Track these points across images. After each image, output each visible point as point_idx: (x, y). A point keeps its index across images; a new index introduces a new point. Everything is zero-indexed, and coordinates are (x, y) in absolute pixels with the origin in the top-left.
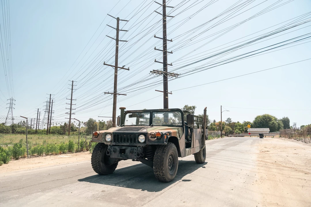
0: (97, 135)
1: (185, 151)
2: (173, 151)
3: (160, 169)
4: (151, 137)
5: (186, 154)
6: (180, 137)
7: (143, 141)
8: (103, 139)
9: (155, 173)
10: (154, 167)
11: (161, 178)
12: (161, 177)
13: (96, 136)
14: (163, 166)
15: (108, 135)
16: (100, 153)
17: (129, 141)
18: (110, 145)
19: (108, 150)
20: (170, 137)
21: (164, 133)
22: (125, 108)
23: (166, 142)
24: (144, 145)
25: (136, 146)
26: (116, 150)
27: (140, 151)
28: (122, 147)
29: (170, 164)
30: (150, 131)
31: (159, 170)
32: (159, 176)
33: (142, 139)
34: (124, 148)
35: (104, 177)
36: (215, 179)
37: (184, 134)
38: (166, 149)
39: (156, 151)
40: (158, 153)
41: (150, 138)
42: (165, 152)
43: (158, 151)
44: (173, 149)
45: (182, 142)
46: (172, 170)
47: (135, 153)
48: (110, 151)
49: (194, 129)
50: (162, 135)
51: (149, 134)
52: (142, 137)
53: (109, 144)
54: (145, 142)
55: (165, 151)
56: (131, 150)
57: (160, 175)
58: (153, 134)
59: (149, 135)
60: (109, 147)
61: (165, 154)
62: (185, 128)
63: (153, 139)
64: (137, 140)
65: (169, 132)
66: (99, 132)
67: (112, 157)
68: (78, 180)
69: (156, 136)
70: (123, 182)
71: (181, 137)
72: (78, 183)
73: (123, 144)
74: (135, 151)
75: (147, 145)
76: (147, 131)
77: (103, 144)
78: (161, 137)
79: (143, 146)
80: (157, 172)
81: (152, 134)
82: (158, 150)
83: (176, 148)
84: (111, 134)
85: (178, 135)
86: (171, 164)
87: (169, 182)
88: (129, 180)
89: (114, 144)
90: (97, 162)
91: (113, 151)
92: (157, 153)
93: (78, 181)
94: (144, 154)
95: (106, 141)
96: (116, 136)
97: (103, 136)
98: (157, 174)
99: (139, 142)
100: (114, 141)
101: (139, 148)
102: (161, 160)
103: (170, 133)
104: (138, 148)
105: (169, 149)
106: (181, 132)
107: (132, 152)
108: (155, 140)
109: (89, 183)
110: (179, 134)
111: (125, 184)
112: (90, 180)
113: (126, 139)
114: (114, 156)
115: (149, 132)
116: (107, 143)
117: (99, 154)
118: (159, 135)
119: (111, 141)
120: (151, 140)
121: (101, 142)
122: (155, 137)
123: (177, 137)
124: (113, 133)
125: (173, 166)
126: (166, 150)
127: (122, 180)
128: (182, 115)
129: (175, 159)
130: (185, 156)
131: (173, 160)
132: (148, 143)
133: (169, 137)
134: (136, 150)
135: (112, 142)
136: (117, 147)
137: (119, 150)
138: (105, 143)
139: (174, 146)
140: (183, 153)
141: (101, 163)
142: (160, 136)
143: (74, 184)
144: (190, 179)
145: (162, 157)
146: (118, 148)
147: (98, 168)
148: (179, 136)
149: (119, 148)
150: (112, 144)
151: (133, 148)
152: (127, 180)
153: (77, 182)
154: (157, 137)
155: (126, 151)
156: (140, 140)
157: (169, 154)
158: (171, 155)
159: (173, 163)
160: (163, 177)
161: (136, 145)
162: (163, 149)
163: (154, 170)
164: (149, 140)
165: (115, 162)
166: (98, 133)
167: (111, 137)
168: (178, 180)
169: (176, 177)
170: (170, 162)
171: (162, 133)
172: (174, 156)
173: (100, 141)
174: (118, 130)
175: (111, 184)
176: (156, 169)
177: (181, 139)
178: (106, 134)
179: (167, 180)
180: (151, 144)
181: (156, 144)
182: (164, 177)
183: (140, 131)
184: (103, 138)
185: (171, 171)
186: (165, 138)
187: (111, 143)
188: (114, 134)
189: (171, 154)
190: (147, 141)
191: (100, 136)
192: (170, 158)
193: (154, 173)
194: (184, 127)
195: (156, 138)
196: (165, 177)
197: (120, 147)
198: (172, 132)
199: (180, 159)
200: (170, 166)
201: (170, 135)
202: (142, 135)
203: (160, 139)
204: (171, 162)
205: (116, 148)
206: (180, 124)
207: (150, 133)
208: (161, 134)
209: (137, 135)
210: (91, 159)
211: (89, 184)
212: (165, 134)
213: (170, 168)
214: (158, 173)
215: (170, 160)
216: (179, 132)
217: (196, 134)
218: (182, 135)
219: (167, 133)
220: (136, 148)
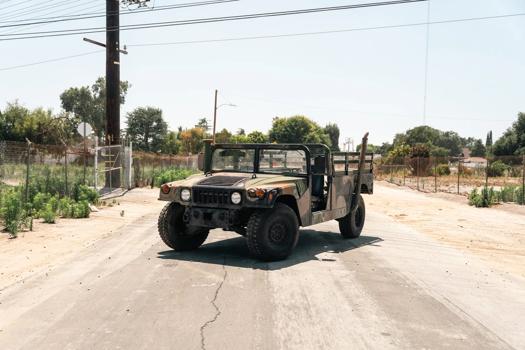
0: (168, 190)
1: (311, 216)
4: (250, 196)
5: (314, 222)
6: (299, 195)
7: (238, 201)
8: (178, 197)
13: (165, 191)
15: (185, 190)
17: (218, 202)
18: (188, 206)
19: (185, 213)
20: (279, 197)
21: (268, 191)
22: (211, 142)
23: (272, 204)
24: (239, 208)
25: (228, 209)
26: (198, 213)
27: (233, 217)
28: (207, 210)
30: (248, 187)
33: (236, 198)
34: (209, 211)
37: (308, 189)
41: (248, 198)
45: (305, 202)
47: (227, 219)
48: (189, 216)
49: (333, 178)
50: (266, 194)
51: (246, 191)
52: (236, 195)
53: (187, 204)
54: (240, 203)
56: (220, 214)
58: (253, 191)
59: (247, 193)
60: (187, 210)
62: (311, 180)
63: (253, 200)
64: (229, 200)
66: (171, 185)
67: (192, 225)
69: (257, 195)
71: (301, 194)
73: (209, 206)
74: (226, 216)
75: (244, 208)
76: (244, 186)
77: (178, 204)
78: (264, 197)
79: (237, 208)
81: (252, 192)
84: (190, 189)
85: (295, 191)
89: (195, 205)
91: (193, 215)
95: (181, 199)
96: (196, 191)
97: (177, 192)
99: (232, 203)
100: (195, 201)
101: (232, 212)
103: (278, 190)
104: (230, 212)
106: (302, 187)
107: (222, 218)
108: (256, 201)
110: (298, 190)
113: (213, 199)
115: (247, 189)
116: (183, 203)
118: (262, 193)
119: (190, 200)
120: (249, 201)
121: (175, 200)
122: (256, 197)
123: (294, 195)
124: (193, 187)
128: (308, 156)
130: (310, 224)
132: (245, 205)
133: (277, 196)
134: (227, 214)
135: (192, 202)
136: (199, 210)
137: (202, 214)
138: (181, 203)
140: (305, 219)
142: (263, 195)
146: (201, 212)
148: (299, 193)
149: (202, 210)
150: (191, 205)
151: (223, 211)
155: (213, 215)
156: (233, 201)
161: (227, 207)
164: (247, 201)
166: (170, 186)
167: (189, 194)
171: (266, 190)
172: (287, 223)
173: (173, 199)
174: (200, 183)
177: (302, 198)
178: (182, 189)
180: (249, 207)
181: (257, 206)
183: (234, 186)
184: (177, 194)
186: (271, 198)
187: (190, 204)
188: (194, 189)
189: (281, 220)
190: (243, 202)
191: (173, 193)
194: (310, 176)
197: (204, 209)
198: (283, 188)
199: (301, 228)
201: (278, 193)
202: (236, 193)
203: (263, 200)
205: (197, 212)
206: (303, 172)
207: (249, 190)
208: (265, 192)
209: (229, 191)
212: (271, 192)
216: (298, 186)
217: (338, 186)
218: (304, 191)
219: (274, 189)
220: (227, 212)
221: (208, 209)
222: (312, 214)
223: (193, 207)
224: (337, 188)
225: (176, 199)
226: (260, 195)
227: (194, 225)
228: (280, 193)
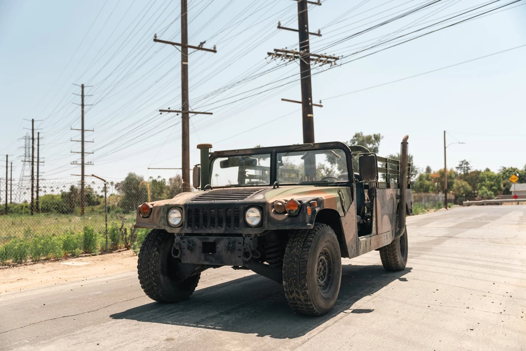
0: (148, 211)
1: (358, 243)
2: (328, 244)
3: (300, 286)
4: (275, 212)
5: (361, 250)
6: (344, 211)
7: (256, 222)
8: (163, 221)
9: (288, 295)
10: (284, 282)
11: (301, 307)
12: (302, 305)
13: (144, 213)
14: (306, 280)
15: (174, 211)
16: (157, 253)
17: (224, 224)
18: (179, 234)
19: (174, 245)
20: (320, 212)
21: (305, 202)
22: (210, 146)
23: (311, 222)
24: (258, 232)
25: (241, 235)
26: (194, 244)
27: (250, 246)
28: (208, 239)
29: (322, 274)
30: (271, 199)
31: (298, 288)
32: (296, 304)
33: (253, 217)
34: (212, 239)
35: (169, 308)
36: (431, 307)
37: (353, 203)
38: (311, 239)
39: (288, 245)
40: (292, 250)
41: (272, 215)
42: (309, 247)
43: (292, 244)
44: (327, 238)
45: (350, 222)
46: (328, 289)
47: (240, 250)
48: (181, 249)
49: (378, 190)
50: (302, 206)
51: (269, 204)
52: (253, 212)
53: (177, 231)
54: (260, 225)
55: (309, 244)
56: (229, 244)
57: (300, 300)
58: (280, 204)
59: (270, 207)
60: (177, 239)
61: (309, 252)
62: (355, 189)
63: (281, 218)
64: (241, 221)
65: (316, 199)
66: (152, 205)
67: (186, 262)
68: (111, 316)
69: (287, 210)
70: (213, 317)
71: (346, 210)
72: (110, 322)
73: (210, 232)
74: (238, 246)
75: (265, 231)
76: (264, 198)
77: (164, 231)
78: (299, 212)
79: (256, 233)
80: (292, 293)
81: (278, 205)
82: (293, 242)
83: (335, 236)
84: (181, 208)
85: (339, 205)
86: (324, 274)
87: (322, 315)
88: (228, 313)
89: (189, 231)
90: (152, 273)
91: (186, 247)
92: (291, 248)
93: (111, 319)
94: (258, 252)
95: (169, 224)
96: (191, 211)
97: (162, 214)
98: (292, 297)
99: (247, 225)
100: (189, 225)
101: (247, 240)
102: (300, 265)
103: (319, 202)
104: (244, 239)
105: (319, 239)
106: (346, 199)
107: (231, 249)
108: (286, 219)
109: (135, 322)
110: (342, 203)
111: (218, 323)
112: (137, 315)
113: (216, 220)
114: (190, 258)
115: (271, 201)
116: (171, 230)
117: (155, 256)
118: (295, 206)
119: (181, 225)
120: (274, 220)
121: (159, 227)
122: (286, 212)
123: (337, 210)
124: (185, 205)
125: (329, 278)
126: (311, 241)
127: (211, 315)
128: (349, 156)
129: (334, 263)
130: (357, 254)
131: (329, 264)
132: (268, 227)
133: (317, 209)
134: (240, 243)
135: (184, 228)
136: (195, 239)
137: (201, 245)
138: (169, 230)
139: (330, 232)
140: (352, 247)
141: (161, 277)
142: (297, 208)
143: (102, 324)
144: (372, 308)
145: (303, 258)
146: (198, 241)
147: (155, 288)
148: (343, 207)
149: (200, 239)
150: (183, 232)
151: (233, 238)
152: (222, 313)
153: (108, 320)
154: (290, 211)
155: (218, 246)
156: (249, 221)
157: (320, 250)
158: (325, 253)
159: (330, 272)
160: (307, 305)
161: (240, 232)
162: (306, 239)
163: (285, 289)
164: (270, 220)
165: (192, 273)
166: (151, 207)
167: (180, 216)
168: (341, 310)
169: (336, 303)
170: (323, 269)
171: (300, 202)
172: (332, 254)
173: (155, 224)
174: (197, 199)
175: (186, 322)
176: (290, 285)
177: (347, 215)
178: (169, 208)
179: (317, 311)
180: (275, 229)
181: (288, 228)
182: (310, 305)
183: (248, 199)
184: (162, 217)
185: (326, 291)
186: (309, 213)
187: (181, 230)
188: (188, 208)
189: (324, 250)
190: (266, 222)
191: (155, 215)
192: (321, 261)
193: (286, 295)
194: (354, 185)
195: (287, 214)
196: (312, 305)
197: (203, 237)
198: (324, 198)
199: (345, 261)
200: (321, 278)
201: (319, 205)
202: (253, 209)
203: (296, 216)
204: (325, 269)
205: (193, 242)
206: (344, 180)
207: (273, 203)
208: (299, 204)
209: (242, 207)
210: (138, 267)
211: (136, 325)
212: (309, 203)
213: (322, 283)
214: (294, 294)
215: (323, 265)
216: (342, 197)
217: (382, 202)
218: (348, 205)
219: (313, 200)
220: (240, 239)
221: (210, 237)
222: (359, 239)
223: (187, 234)
224: (382, 204)
225: (161, 224)
226: (292, 208)
227: (189, 262)
228: (322, 206)
